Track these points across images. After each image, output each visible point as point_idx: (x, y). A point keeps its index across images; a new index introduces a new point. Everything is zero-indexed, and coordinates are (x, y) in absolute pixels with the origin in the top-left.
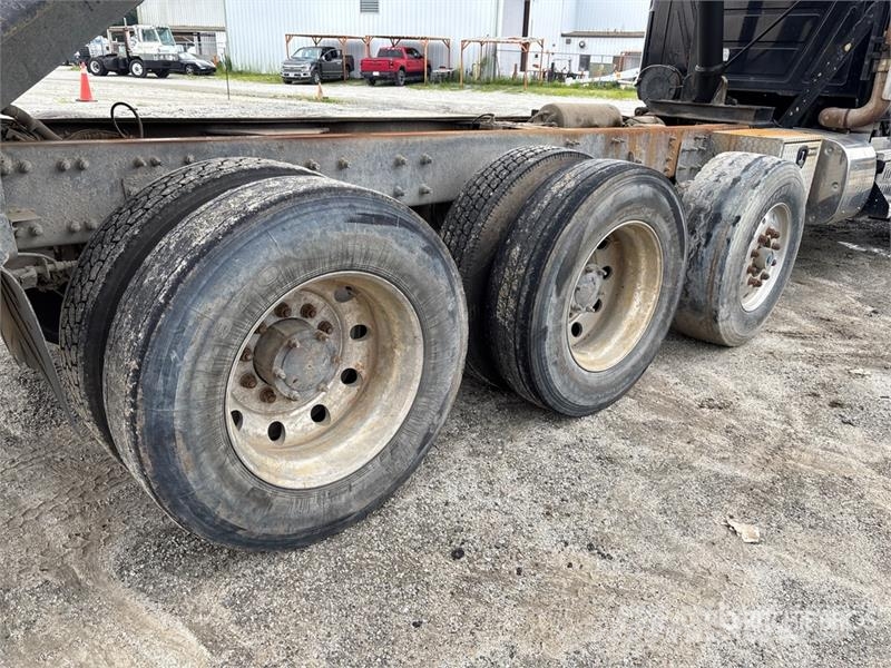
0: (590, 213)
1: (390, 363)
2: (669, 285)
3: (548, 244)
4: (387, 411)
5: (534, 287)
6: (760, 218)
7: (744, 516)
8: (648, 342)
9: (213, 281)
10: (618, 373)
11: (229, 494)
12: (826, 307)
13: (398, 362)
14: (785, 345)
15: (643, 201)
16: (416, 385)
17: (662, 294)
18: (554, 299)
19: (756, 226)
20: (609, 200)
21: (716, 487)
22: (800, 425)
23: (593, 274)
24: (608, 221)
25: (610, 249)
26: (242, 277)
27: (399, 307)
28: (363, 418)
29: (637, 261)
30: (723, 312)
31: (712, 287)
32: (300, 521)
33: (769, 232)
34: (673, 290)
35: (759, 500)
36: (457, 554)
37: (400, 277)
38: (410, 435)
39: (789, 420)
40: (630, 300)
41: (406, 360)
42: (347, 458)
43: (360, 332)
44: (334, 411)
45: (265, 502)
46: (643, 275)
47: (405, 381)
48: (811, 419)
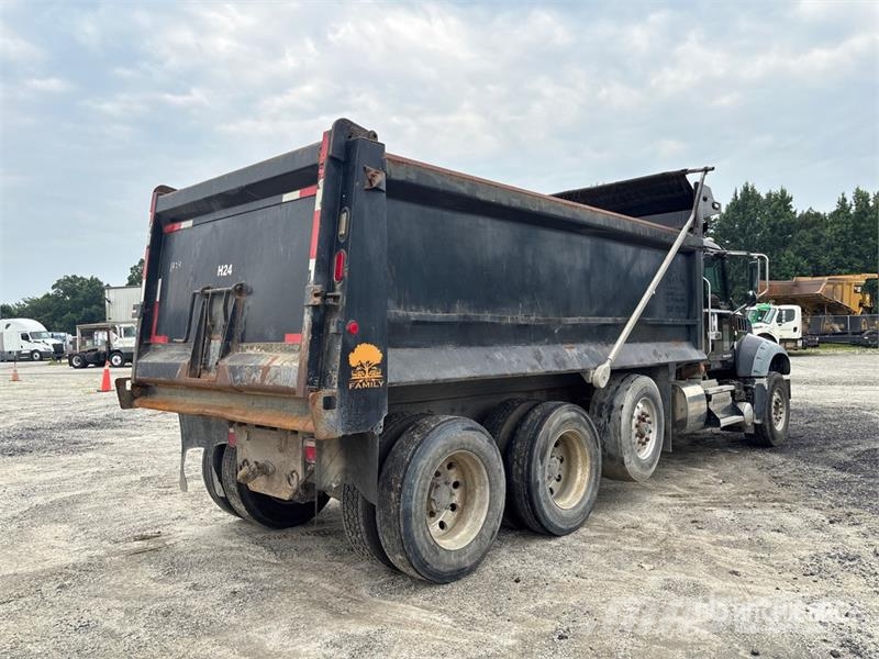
0: (550, 426)
1: (473, 497)
2: (594, 463)
3: (533, 441)
4: (475, 519)
5: (530, 462)
6: (634, 405)
7: (647, 562)
8: (589, 495)
9: (424, 452)
10: (576, 511)
11: (426, 546)
12: (695, 482)
13: (477, 495)
14: (669, 501)
15: (573, 419)
16: (487, 506)
17: (591, 469)
18: (540, 467)
19: (634, 410)
20: (557, 420)
21: (632, 555)
22: (675, 531)
23: (555, 459)
24: (559, 429)
25: (561, 447)
26: (433, 451)
27: (478, 468)
28: (464, 523)
29: (576, 451)
30: (626, 459)
31: (617, 445)
32: (449, 566)
33: (643, 414)
34: (597, 466)
35: (654, 557)
36: (517, 581)
37: (480, 454)
38: (487, 529)
39: (669, 530)
40: (576, 472)
41: (481, 494)
42: (462, 540)
43: (456, 485)
44: (448, 524)
45: (437, 553)
46: (580, 459)
47: (481, 505)
48: (681, 528)
